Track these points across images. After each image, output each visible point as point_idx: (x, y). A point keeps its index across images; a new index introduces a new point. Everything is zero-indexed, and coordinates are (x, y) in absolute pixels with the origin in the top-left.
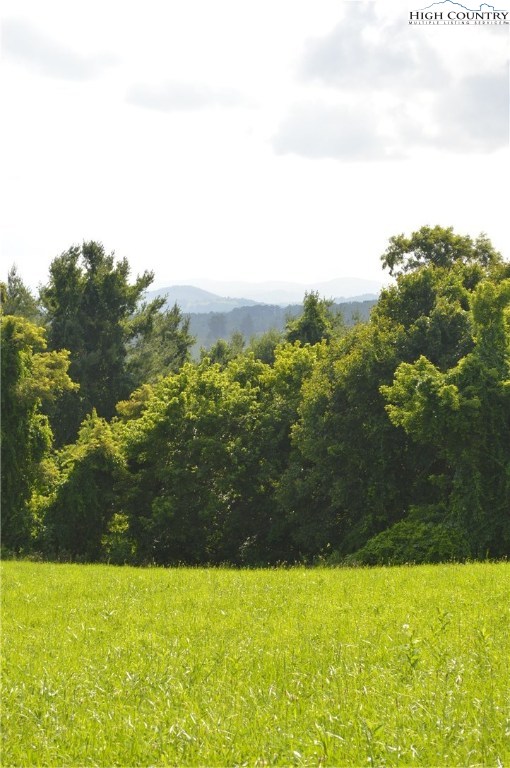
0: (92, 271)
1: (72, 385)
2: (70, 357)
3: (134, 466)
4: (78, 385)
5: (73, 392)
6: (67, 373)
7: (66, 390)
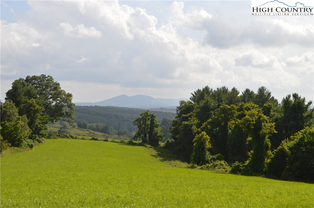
0: (295, 101)
1: (275, 132)
2: (275, 125)
3: (292, 154)
4: (277, 132)
5: (275, 133)
6: (274, 129)
7: (274, 133)
